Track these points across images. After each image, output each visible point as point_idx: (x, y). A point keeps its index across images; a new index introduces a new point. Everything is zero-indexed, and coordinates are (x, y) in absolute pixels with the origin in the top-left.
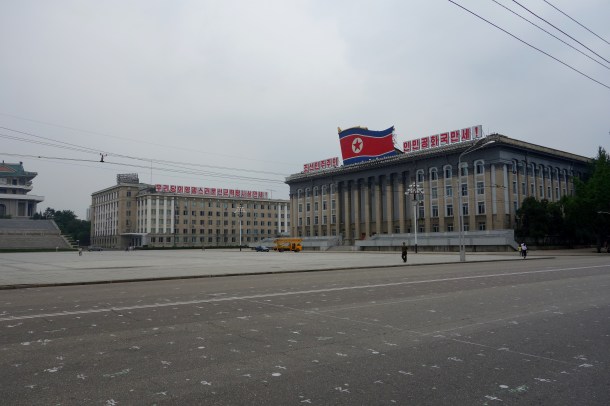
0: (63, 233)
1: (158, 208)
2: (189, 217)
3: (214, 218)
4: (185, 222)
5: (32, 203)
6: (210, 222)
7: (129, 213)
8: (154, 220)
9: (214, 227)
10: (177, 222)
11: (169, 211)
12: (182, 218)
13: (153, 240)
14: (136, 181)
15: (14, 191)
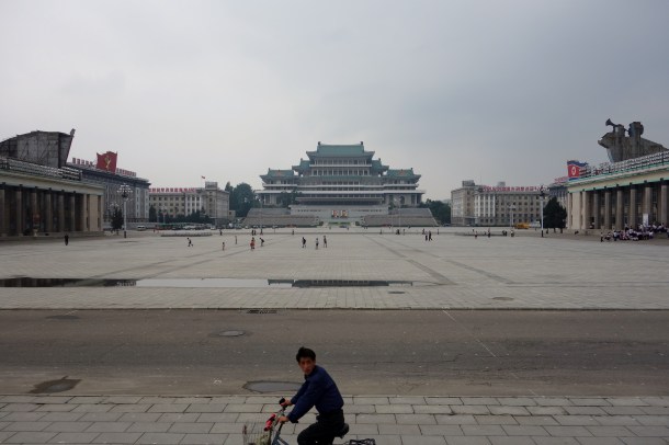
0: (434, 215)
1: (484, 201)
2: (505, 207)
3: (523, 206)
4: (503, 209)
5: (419, 195)
6: (520, 209)
7: (468, 205)
8: (482, 209)
9: (523, 212)
10: (496, 209)
11: (491, 203)
12: (500, 207)
13: (482, 221)
14: (473, 184)
15: (409, 188)
